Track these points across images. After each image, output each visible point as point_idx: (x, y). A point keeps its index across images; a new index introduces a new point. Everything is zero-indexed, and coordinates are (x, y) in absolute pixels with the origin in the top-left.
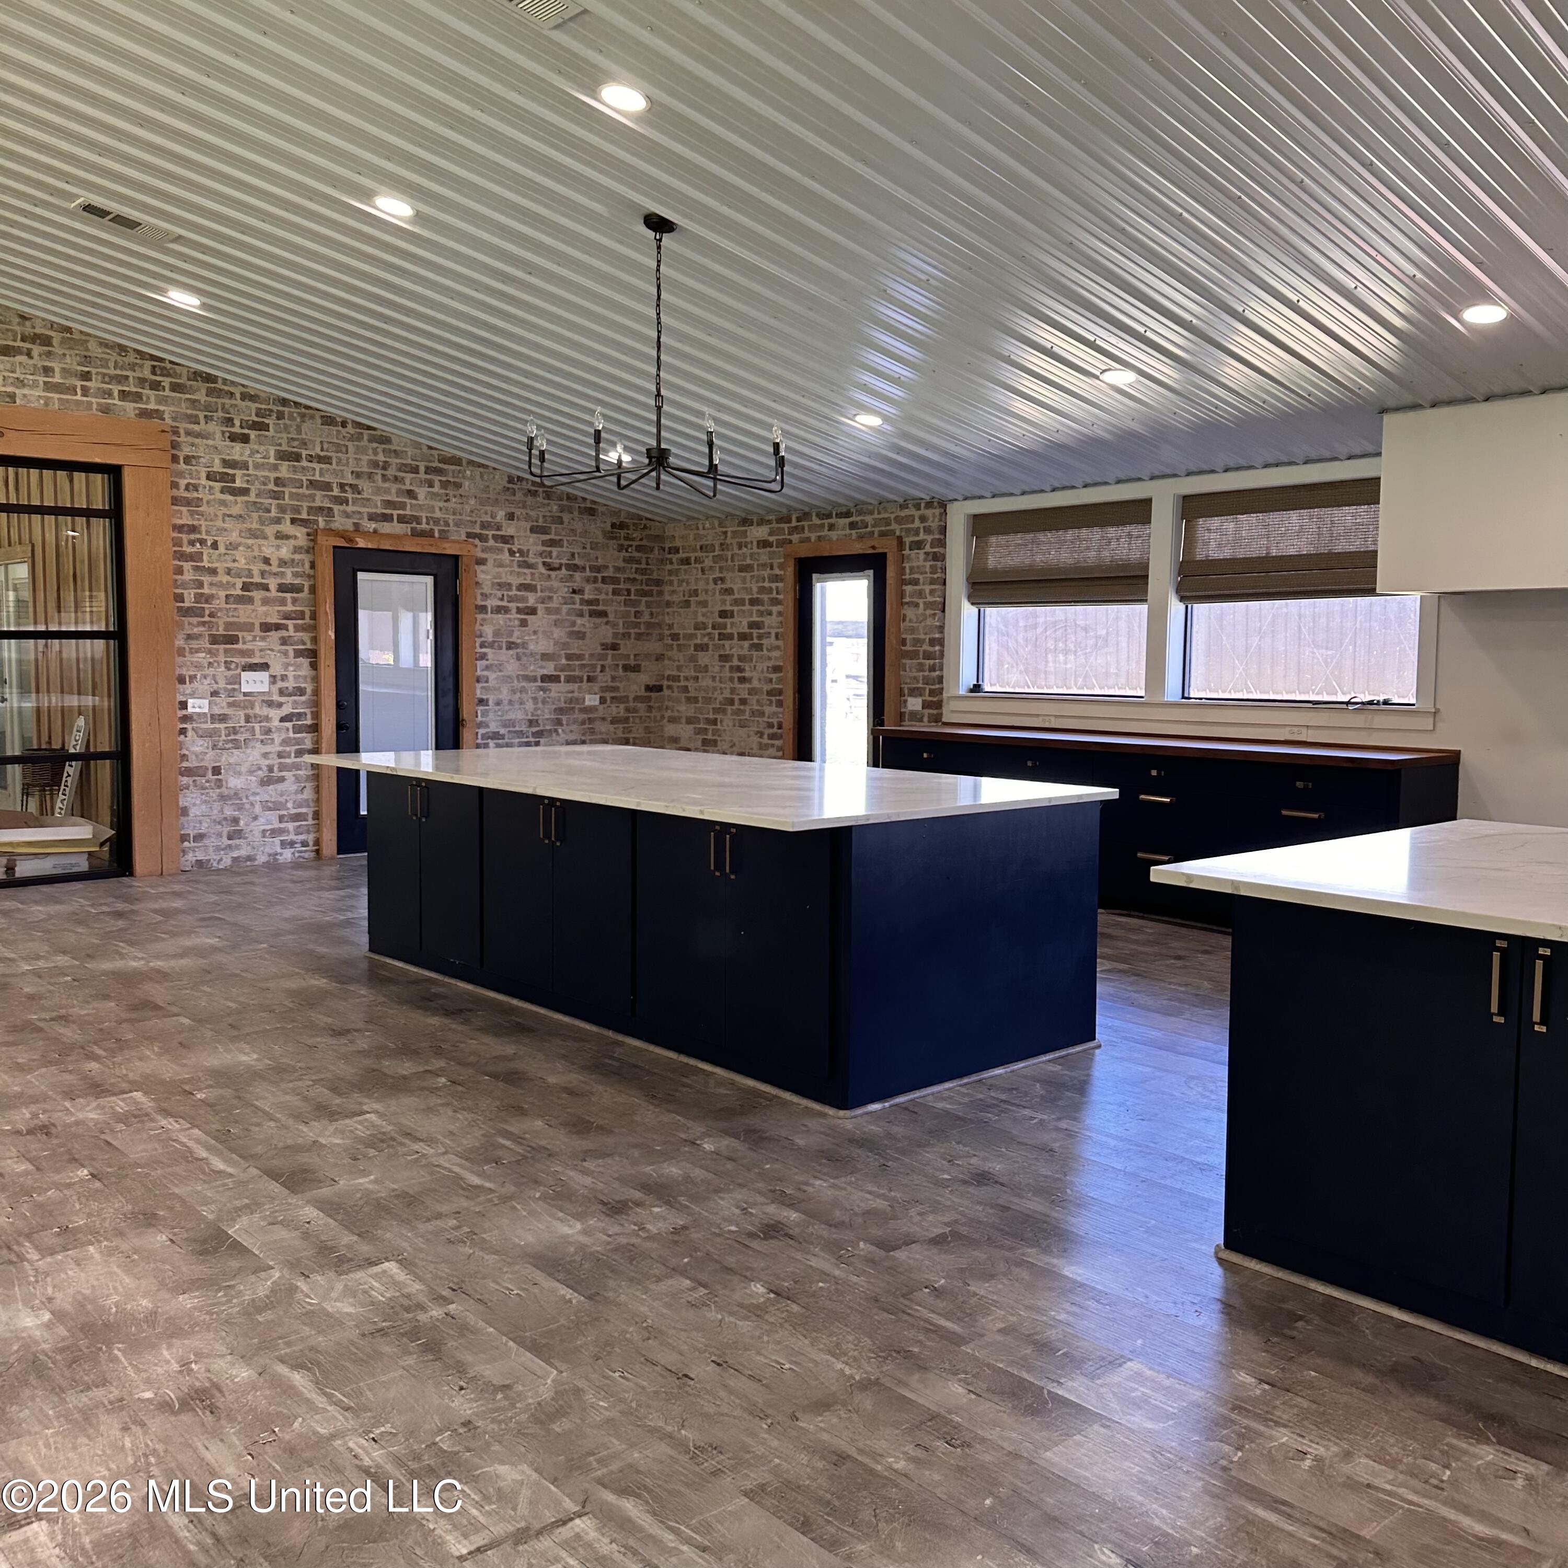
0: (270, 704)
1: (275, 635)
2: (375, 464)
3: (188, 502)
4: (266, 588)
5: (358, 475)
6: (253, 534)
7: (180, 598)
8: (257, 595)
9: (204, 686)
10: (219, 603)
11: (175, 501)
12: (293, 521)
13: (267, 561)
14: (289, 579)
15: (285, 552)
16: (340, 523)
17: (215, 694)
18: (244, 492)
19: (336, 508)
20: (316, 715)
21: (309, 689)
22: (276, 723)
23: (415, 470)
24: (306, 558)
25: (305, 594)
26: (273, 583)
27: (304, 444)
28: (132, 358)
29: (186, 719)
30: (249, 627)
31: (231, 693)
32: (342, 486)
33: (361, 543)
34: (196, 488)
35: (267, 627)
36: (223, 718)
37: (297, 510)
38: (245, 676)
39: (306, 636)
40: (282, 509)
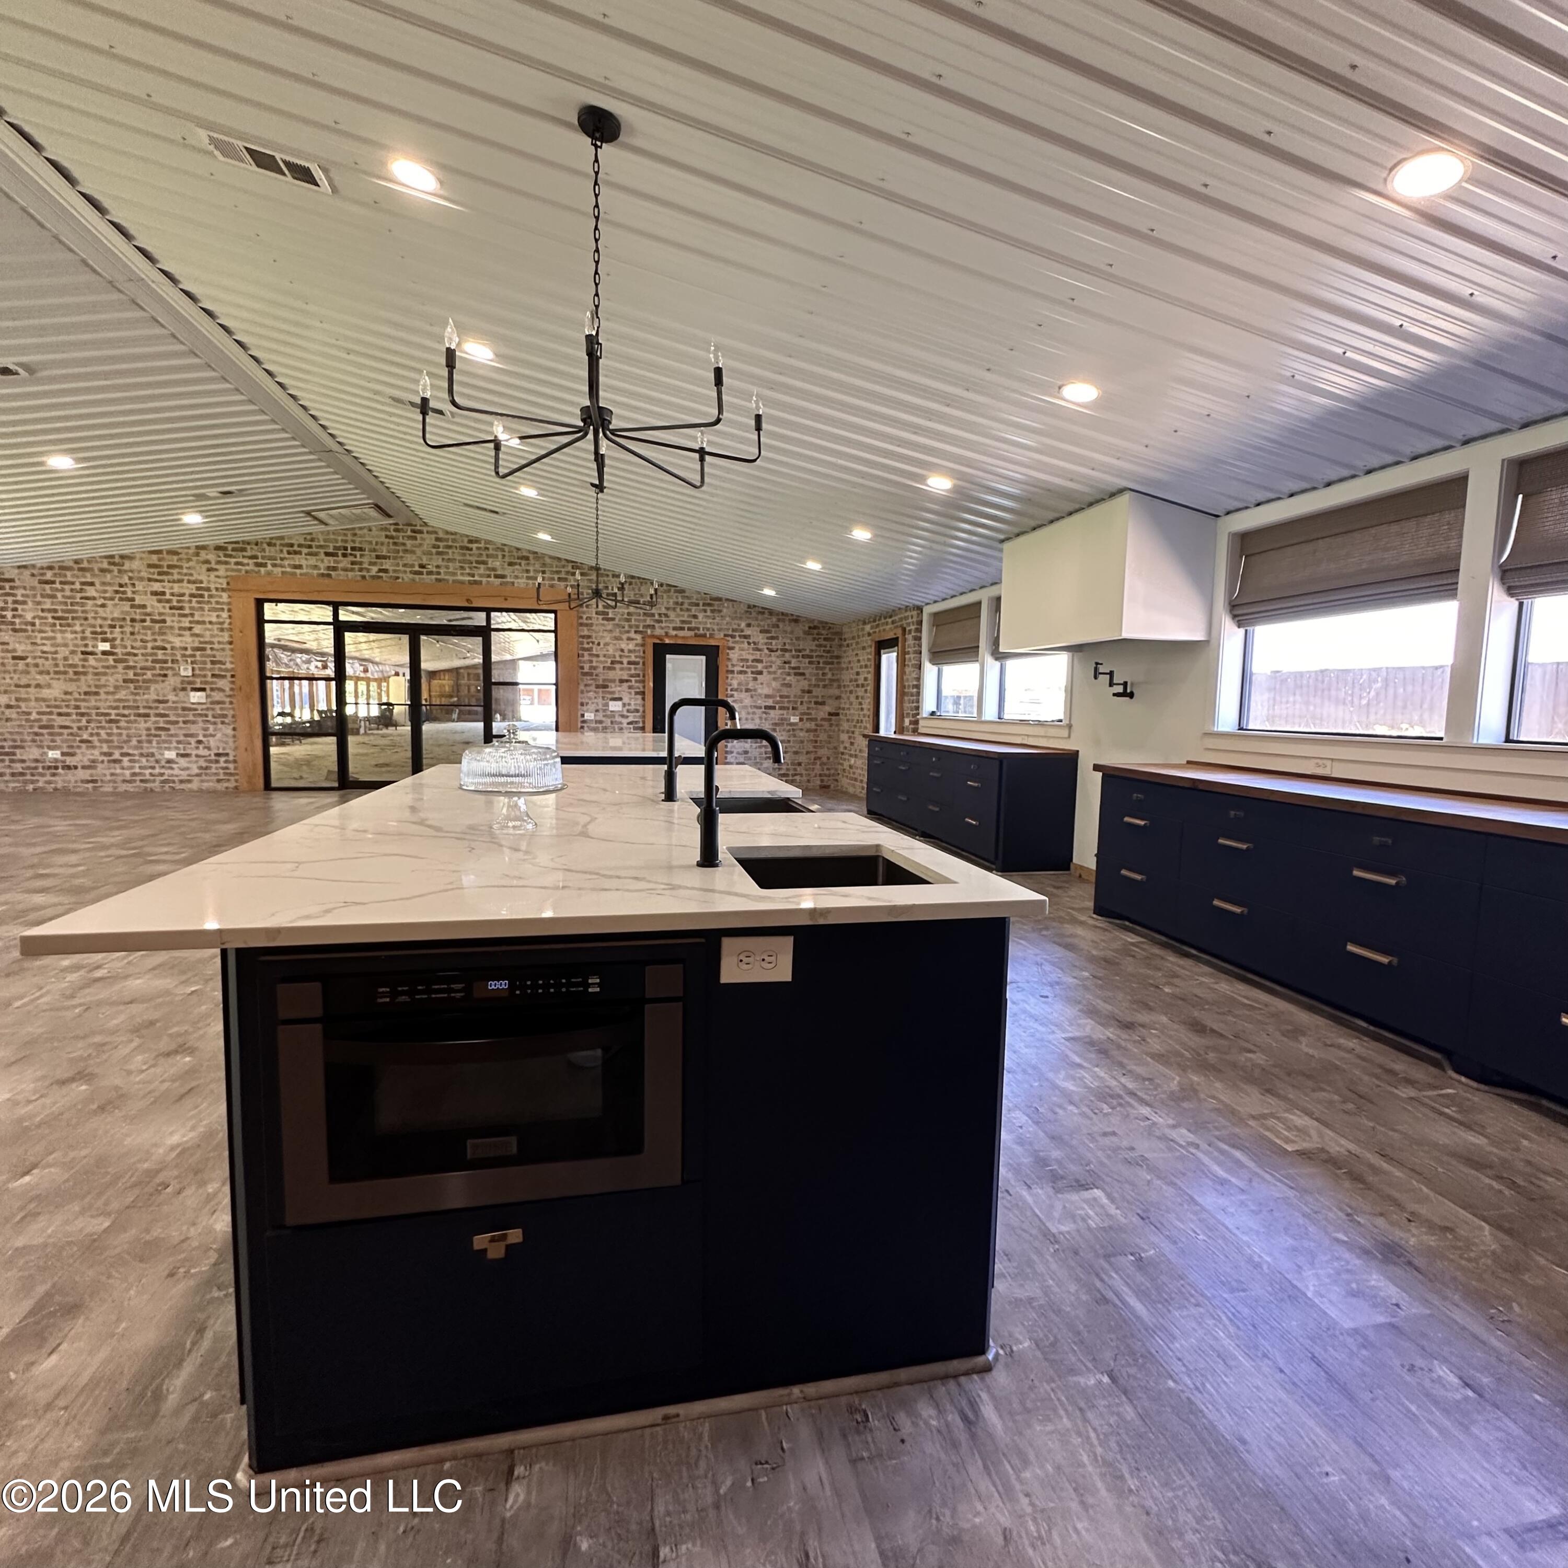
0: (623, 716)
1: (625, 685)
2: (677, 603)
3: (587, 625)
4: (621, 663)
5: (668, 609)
6: (617, 638)
7: (582, 668)
8: (617, 666)
9: (592, 707)
10: (600, 670)
11: (581, 625)
12: (636, 632)
13: (622, 650)
14: (633, 659)
15: (631, 646)
16: (658, 632)
17: (597, 711)
18: (613, 619)
19: (657, 625)
20: (644, 722)
21: (641, 709)
22: (625, 725)
23: (697, 605)
24: (641, 649)
25: (640, 666)
26: (625, 661)
27: (642, 596)
28: (563, 563)
29: (584, 722)
30: (613, 681)
31: (604, 711)
32: (660, 615)
33: (667, 641)
34: (590, 618)
35: (622, 681)
36: (601, 722)
37: (637, 626)
38: (611, 703)
39: (640, 685)
40: (630, 626)
